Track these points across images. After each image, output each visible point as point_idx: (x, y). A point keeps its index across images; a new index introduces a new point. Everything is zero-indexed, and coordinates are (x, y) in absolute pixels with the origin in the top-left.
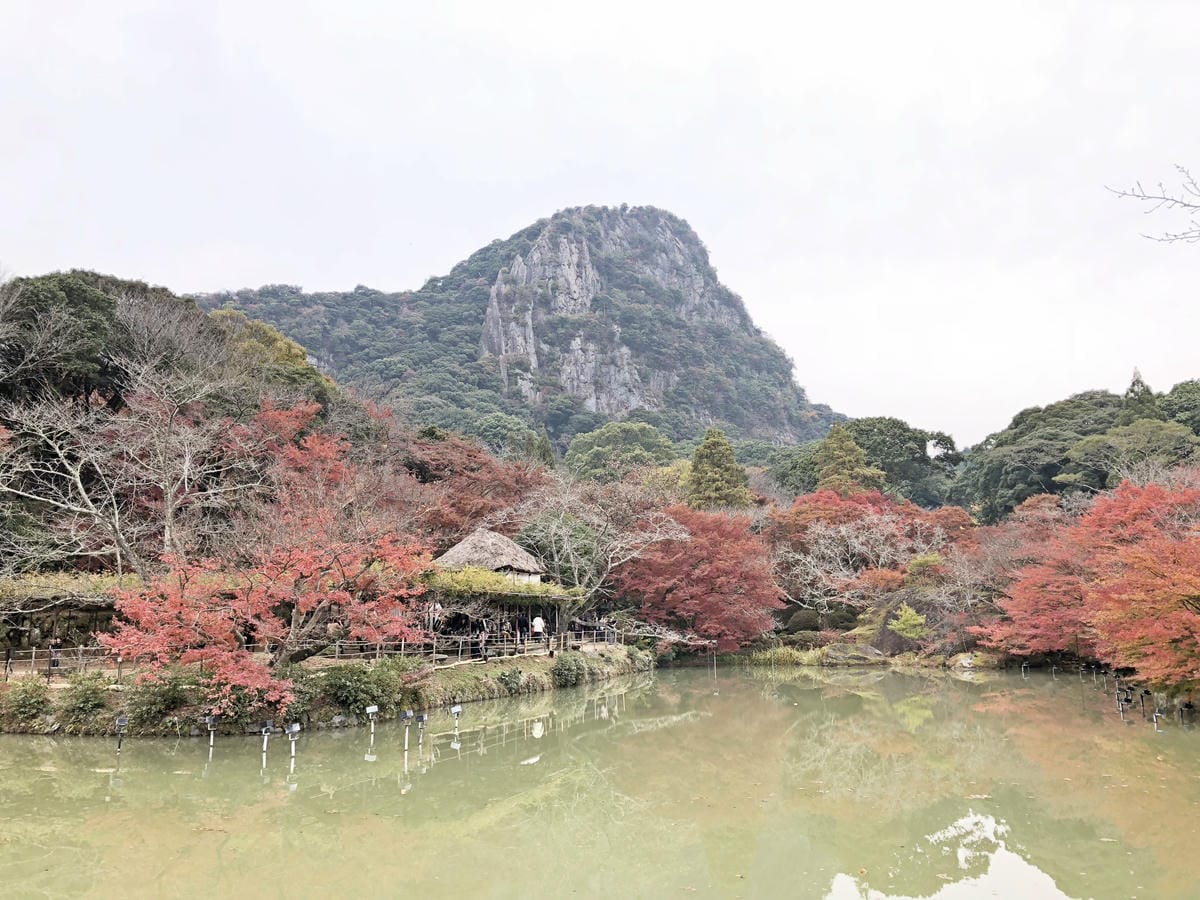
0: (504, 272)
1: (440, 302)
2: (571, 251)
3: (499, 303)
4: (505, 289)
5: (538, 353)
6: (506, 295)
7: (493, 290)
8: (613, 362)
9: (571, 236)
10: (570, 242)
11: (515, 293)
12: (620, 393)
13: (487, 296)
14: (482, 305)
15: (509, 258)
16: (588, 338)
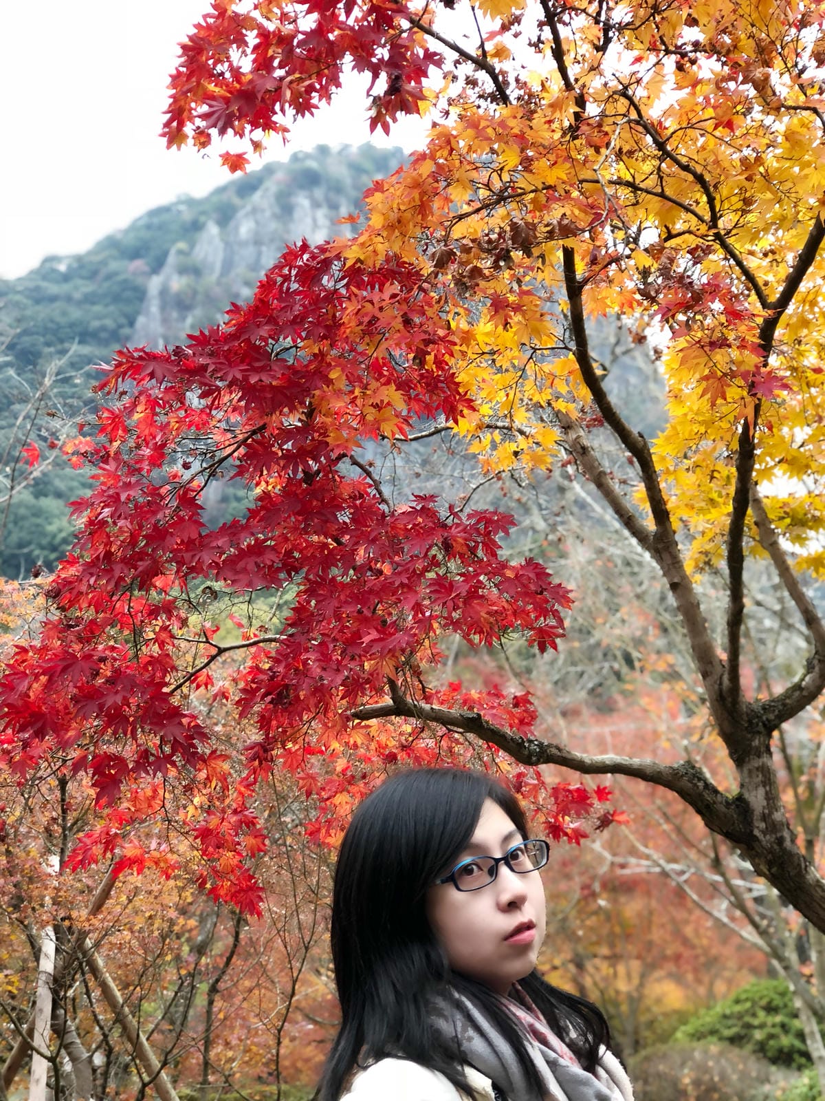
0: (180, 252)
1: (53, 299)
2: (315, 220)
3: (163, 308)
4: (177, 284)
6: (178, 295)
7: (154, 284)
9: (319, 193)
10: (316, 205)
11: (195, 293)
13: (140, 294)
14: (128, 309)
15: (196, 227)
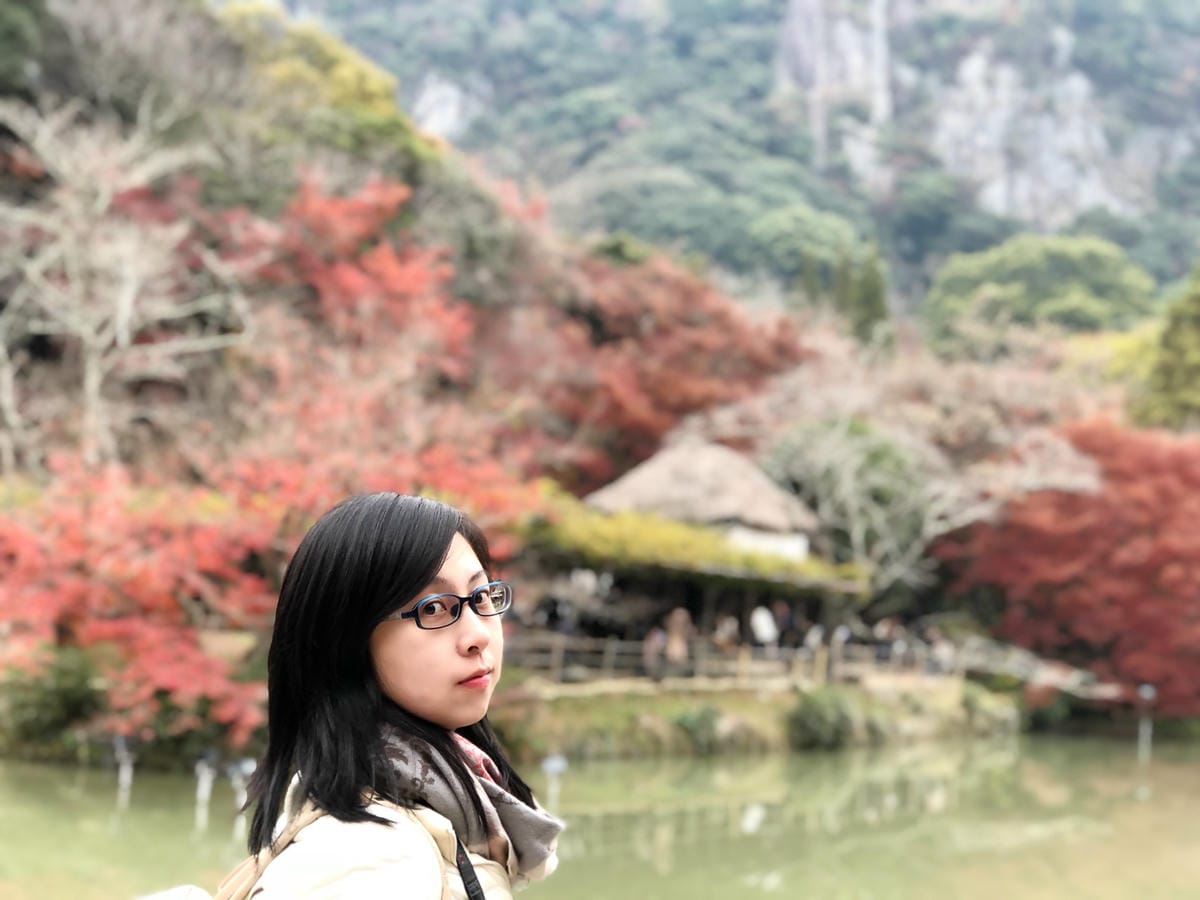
5: (894, 87)
8: (1049, 107)
12: (1059, 173)
16: (1003, 55)
